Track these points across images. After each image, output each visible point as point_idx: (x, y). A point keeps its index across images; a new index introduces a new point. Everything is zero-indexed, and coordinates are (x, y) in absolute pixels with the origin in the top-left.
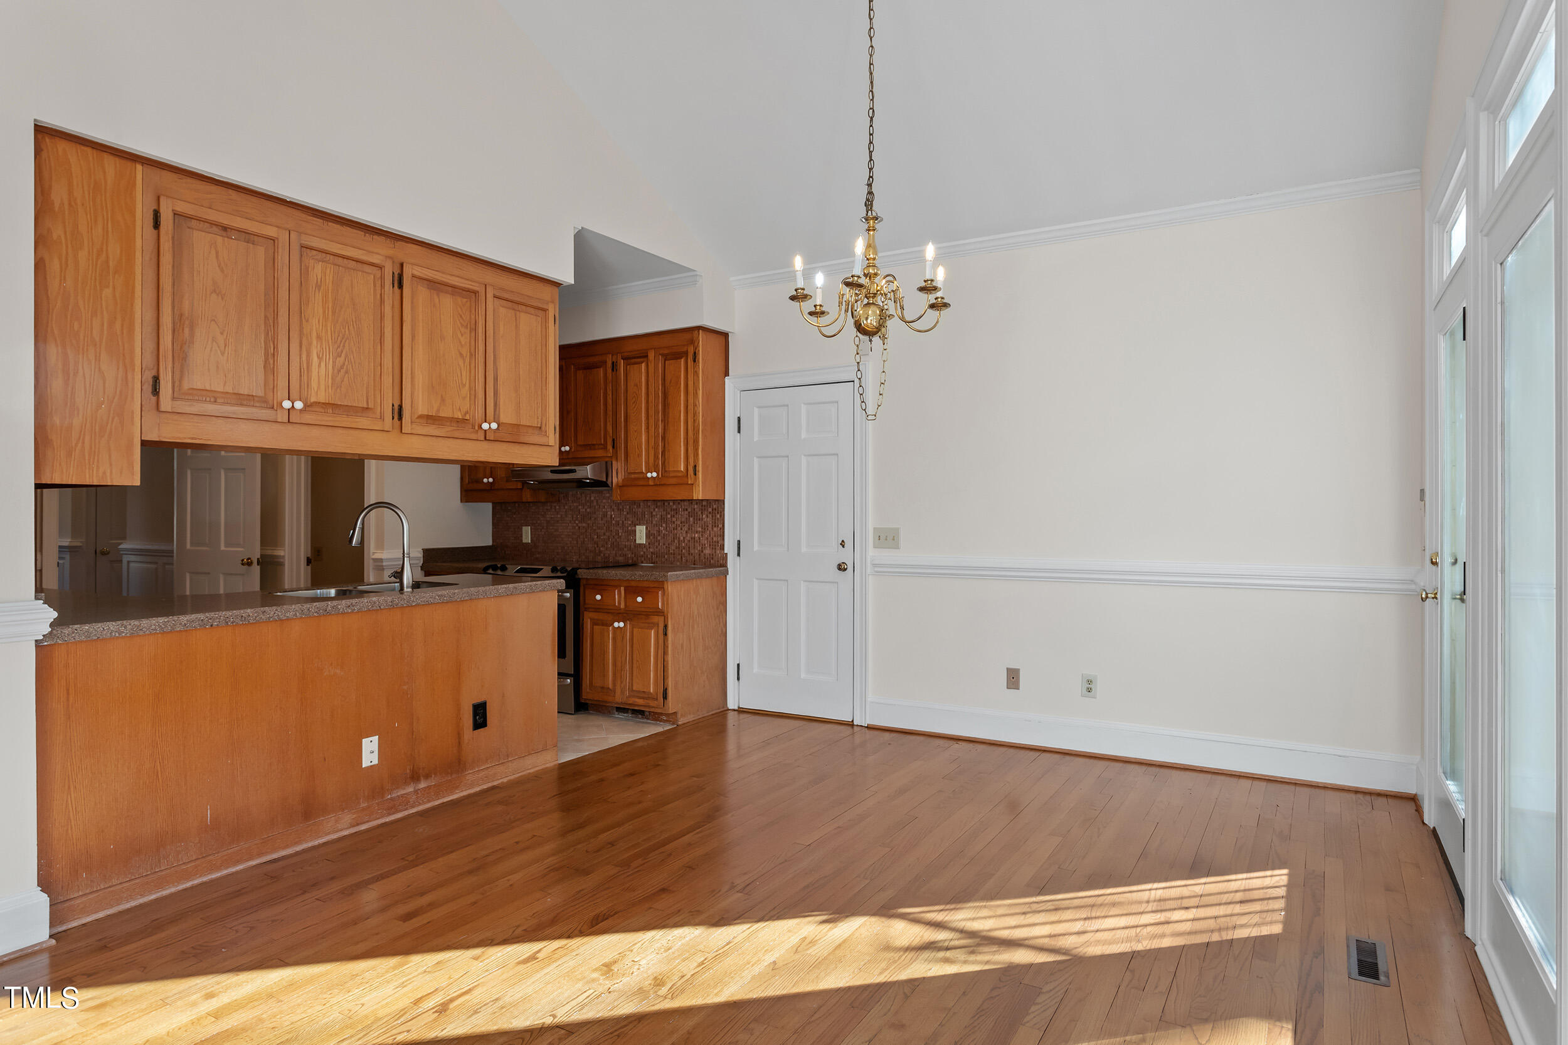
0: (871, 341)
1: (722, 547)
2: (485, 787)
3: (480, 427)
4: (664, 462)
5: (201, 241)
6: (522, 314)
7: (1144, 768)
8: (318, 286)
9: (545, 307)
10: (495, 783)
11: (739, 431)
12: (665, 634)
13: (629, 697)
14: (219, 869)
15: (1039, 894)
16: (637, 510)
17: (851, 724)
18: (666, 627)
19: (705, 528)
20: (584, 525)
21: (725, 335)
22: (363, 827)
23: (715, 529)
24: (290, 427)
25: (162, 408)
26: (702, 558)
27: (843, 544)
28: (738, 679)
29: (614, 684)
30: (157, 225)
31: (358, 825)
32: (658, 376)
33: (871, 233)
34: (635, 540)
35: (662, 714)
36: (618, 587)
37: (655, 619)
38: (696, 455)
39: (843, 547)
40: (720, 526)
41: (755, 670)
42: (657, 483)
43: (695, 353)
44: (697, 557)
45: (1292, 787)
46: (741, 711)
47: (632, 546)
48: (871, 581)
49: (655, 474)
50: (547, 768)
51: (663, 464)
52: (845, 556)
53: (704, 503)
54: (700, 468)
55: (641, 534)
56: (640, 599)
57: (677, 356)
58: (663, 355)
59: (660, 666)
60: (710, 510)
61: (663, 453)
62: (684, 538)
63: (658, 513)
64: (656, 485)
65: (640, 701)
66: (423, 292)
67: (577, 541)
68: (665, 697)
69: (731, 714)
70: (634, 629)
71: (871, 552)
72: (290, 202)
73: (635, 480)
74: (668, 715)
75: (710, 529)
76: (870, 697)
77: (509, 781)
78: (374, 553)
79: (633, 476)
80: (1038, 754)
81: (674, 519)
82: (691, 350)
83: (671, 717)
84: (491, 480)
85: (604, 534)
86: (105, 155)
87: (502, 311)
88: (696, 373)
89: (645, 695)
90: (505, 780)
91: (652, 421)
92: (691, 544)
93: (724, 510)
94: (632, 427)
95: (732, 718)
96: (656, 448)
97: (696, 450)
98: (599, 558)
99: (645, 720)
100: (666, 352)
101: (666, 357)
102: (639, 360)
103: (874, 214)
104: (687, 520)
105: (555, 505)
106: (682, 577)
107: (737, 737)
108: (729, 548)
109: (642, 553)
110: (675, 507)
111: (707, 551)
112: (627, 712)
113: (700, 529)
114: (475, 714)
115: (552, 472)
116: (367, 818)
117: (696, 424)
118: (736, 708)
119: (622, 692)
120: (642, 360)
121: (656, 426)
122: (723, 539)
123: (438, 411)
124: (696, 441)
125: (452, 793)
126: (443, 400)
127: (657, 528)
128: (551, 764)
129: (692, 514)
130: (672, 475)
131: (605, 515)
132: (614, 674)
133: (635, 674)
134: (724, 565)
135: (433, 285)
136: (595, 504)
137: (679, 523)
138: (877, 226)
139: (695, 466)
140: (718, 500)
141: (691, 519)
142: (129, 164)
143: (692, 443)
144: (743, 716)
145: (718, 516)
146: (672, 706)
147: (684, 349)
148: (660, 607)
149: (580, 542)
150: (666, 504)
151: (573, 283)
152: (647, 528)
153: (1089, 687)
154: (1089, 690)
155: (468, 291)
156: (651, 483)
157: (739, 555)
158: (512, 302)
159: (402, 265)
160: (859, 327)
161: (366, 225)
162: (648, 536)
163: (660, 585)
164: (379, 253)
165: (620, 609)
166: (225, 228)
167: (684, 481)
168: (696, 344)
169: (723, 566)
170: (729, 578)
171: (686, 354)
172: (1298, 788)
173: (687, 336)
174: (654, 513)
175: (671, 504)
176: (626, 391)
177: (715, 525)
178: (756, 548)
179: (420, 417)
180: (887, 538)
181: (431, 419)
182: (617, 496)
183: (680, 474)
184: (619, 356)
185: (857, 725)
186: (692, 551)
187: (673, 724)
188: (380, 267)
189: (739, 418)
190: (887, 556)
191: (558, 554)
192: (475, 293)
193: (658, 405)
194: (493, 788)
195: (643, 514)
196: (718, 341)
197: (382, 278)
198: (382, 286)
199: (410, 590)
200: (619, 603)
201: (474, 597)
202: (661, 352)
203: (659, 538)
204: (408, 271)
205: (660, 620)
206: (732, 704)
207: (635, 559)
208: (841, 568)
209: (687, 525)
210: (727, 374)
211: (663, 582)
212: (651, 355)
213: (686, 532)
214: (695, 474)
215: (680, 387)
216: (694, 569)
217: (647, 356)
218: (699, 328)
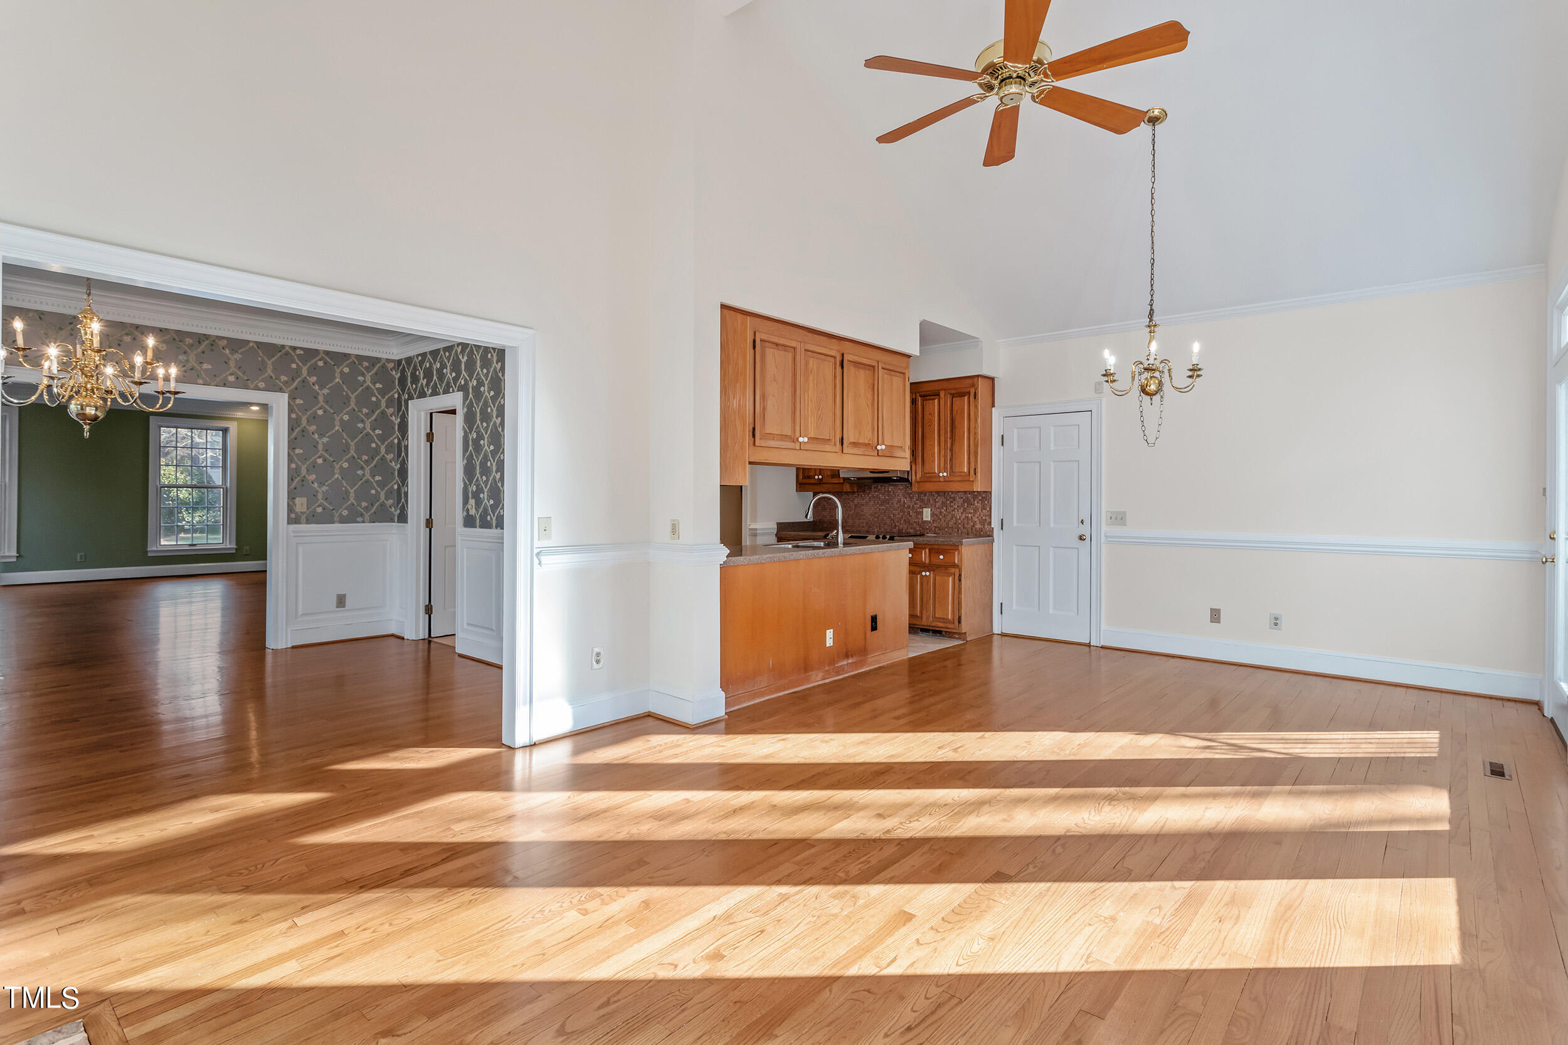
0: (1151, 399)
1: (990, 523)
2: (876, 666)
3: (876, 448)
4: (952, 466)
5: (770, 352)
6: (894, 377)
7: (1320, 678)
8: (811, 372)
9: (904, 371)
10: (881, 665)
11: (1003, 445)
12: (960, 580)
13: (933, 621)
14: (774, 693)
15: (1268, 731)
16: (925, 498)
17: (1089, 645)
18: (960, 575)
19: (976, 511)
20: (883, 507)
21: (993, 379)
22: (827, 681)
23: (984, 511)
24: (800, 452)
25: (756, 445)
26: (974, 530)
27: (1082, 522)
28: (1001, 613)
29: (921, 613)
30: (754, 347)
31: (824, 679)
32: (947, 408)
33: (1152, 334)
34: (922, 518)
35: (955, 633)
36: (925, 548)
37: (952, 570)
38: (976, 462)
39: (1083, 523)
40: (988, 509)
41: (1014, 607)
42: (946, 480)
43: (975, 393)
44: (970, 530)
45: (1439, 694)
46: (1003, 635)
47: (920, 522)
48: (1104, 547)
49: (945, 474)
50: (904, 659)
51: (951, 467)
52: (1085, 530)
53: (975, 494)
54: (979, 470)
55: (927, 514)
56: (941, 557)
57: (962, 395)
58: (950, 394)
59: (956, 602)
60: (980, 498)
61: (951, 460)
62: (960, 517)
63: (940, 500)
64: (945, 481)
65: (941, 625)
66: (853, 369)
67: (878, 519)
68: (959, 622)
69: (995, 637)
70: (937, 577)
71: (1104, 528)
72: (801, 326)
73: (929, 478)
74: (959, 634)
75: (980, 511)
76: (1103, 627)
77: (887, 665)
78: (749, 525)
79: (928, 475)
80: (1236, 667)
81: (952, 504)
82: (972, 391)
83: (962, 635)
84: (820, 477)
85: (899, 514)
86: (738, 314)
87: (886, 376)
88: (976, 407)
89: (945, 620)
90: (885, 664)
91: (942, 438)
92: (966, 521)
93: (991, 499)
94: (927, 443)
95: (996, 641)
96: (945, 456)
97: (976, 458)
98: (895, 530)
99: (942, 638)
100: (953, 392)
101: (953, 395)
102: (932, 397)
103: (1154, 323)
104: (963, 505)
105: (861, 493)
106: (970, 543)
107: (998, 652)
108: (995, 524)
109: (927, 527)
110: (953, 496)
111: (978, 526)
112: (929, 632)
113: (972, 511)
114: (872, 621)
115: (871, 472)
116: (828, 676)
117: (977, 439)
118: (1000, 633)
119: (928, 619)
120: (935, 397)
121: (946, 442)
122: (991, 518)
123: (858, 439)
124: (976, 453)
125: (862, 668)
126: (860, 433)
127: (939, 510)
128: (905, 658)
129: (966, 501)
130: (957, 474)
131: (899, 501)
132: (922, 606)
133: (937, 606)
134: (992, 536)
135: (857, 364)
136: (892, 493)
137: (956, 506)
138: (1156, 329)
139: (975, 469)
140: (986, 492)
141: (966, 504)
142: (745, 316)
143: (973, 454)
144: (1004, 638)
145: (986, 502)
146: (965, 627)
147: (967, 390)
148: (956, 562)
149: (880, 520)
150: (946, 494)
151: (919, 355)
152: (931, 510)
153: (1276, 622)
154: (1276, 624)
155: (870, 366)
156: (942, 480)
157: (1002, 529)
158: (887, 369)
159: (843, 355)
160: (1144, 390)
161: (819, 331)
162: (933, 515)
163: (956, 547)
164: (833, 349)
165: (925, 564)
166: (777, 345)
167: (967, 478)
168: (976, 386)
169: (989, 536)
170: (995, 544)
171: (969, 393)
172: (1444, 695)
173: (969, 381)
174: (937, 500)
175: (950, 494)
176: (923, 418)
177: (984, 508)
178: (1015, 524)
179: (850, 443)
180: (1119, 518)
181: (855, 444)
182: (915, 488)
183: (963, 474)
184: (918, 395)
185: (1093, 646)
186: (966, 526)
187: (963, 640)
188: (835, 357)
189: (1003, 436)
190: (1118, 530)
191: (863, 527)
192: (873, 367)
193: (947, 428)
194: (880, 668)
195: (929, 500)
196: (988, 382)
197: (835, 363)
198: (835, 368)
199: (842, 545)
200: (925, 559)
201: (873, 551)
202: (950, 392)
203: (941, 517)
204: (846, 357)
205: (957, 571)
206: (996, 630)
207: (922, 531)
208: (1081, 538)
209: (962, 509)
210: (993, 406)
211: (958, 546)
212: (942, 394)
213: (962, 513)
214: (975, 474)
215: (964, 416)
216: (968, 538)
217: (939, 395)
218: (978, 376)
